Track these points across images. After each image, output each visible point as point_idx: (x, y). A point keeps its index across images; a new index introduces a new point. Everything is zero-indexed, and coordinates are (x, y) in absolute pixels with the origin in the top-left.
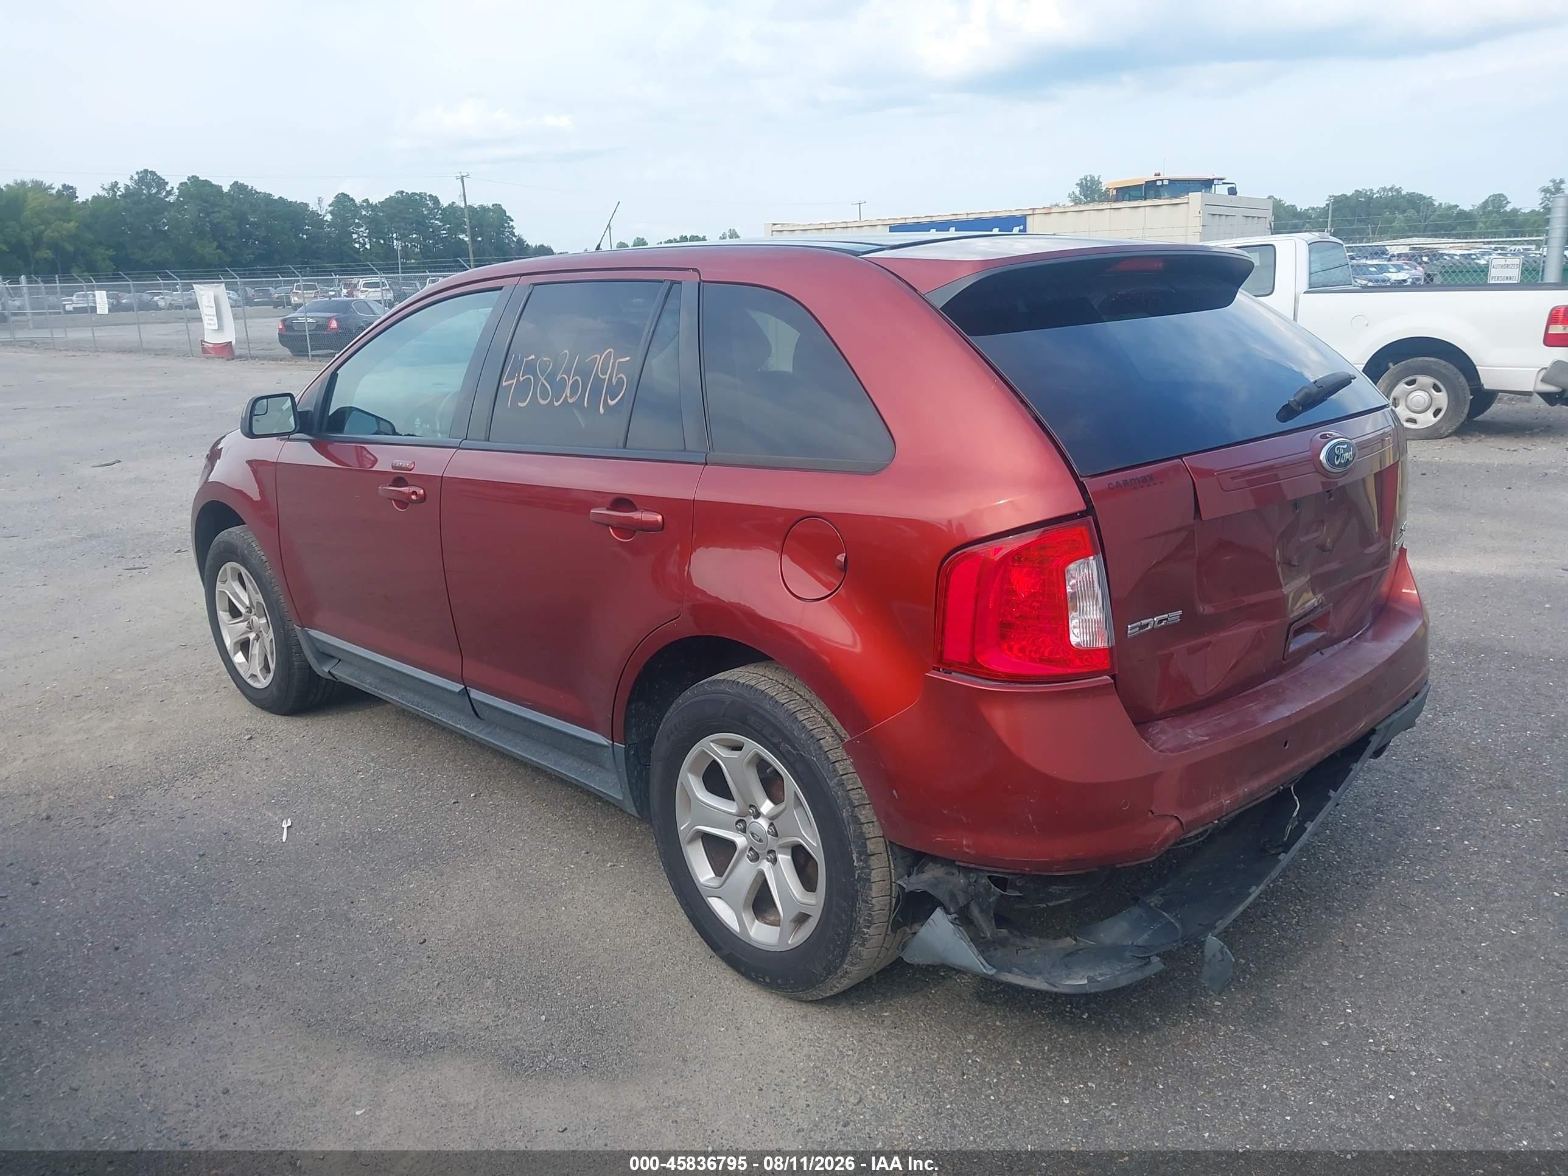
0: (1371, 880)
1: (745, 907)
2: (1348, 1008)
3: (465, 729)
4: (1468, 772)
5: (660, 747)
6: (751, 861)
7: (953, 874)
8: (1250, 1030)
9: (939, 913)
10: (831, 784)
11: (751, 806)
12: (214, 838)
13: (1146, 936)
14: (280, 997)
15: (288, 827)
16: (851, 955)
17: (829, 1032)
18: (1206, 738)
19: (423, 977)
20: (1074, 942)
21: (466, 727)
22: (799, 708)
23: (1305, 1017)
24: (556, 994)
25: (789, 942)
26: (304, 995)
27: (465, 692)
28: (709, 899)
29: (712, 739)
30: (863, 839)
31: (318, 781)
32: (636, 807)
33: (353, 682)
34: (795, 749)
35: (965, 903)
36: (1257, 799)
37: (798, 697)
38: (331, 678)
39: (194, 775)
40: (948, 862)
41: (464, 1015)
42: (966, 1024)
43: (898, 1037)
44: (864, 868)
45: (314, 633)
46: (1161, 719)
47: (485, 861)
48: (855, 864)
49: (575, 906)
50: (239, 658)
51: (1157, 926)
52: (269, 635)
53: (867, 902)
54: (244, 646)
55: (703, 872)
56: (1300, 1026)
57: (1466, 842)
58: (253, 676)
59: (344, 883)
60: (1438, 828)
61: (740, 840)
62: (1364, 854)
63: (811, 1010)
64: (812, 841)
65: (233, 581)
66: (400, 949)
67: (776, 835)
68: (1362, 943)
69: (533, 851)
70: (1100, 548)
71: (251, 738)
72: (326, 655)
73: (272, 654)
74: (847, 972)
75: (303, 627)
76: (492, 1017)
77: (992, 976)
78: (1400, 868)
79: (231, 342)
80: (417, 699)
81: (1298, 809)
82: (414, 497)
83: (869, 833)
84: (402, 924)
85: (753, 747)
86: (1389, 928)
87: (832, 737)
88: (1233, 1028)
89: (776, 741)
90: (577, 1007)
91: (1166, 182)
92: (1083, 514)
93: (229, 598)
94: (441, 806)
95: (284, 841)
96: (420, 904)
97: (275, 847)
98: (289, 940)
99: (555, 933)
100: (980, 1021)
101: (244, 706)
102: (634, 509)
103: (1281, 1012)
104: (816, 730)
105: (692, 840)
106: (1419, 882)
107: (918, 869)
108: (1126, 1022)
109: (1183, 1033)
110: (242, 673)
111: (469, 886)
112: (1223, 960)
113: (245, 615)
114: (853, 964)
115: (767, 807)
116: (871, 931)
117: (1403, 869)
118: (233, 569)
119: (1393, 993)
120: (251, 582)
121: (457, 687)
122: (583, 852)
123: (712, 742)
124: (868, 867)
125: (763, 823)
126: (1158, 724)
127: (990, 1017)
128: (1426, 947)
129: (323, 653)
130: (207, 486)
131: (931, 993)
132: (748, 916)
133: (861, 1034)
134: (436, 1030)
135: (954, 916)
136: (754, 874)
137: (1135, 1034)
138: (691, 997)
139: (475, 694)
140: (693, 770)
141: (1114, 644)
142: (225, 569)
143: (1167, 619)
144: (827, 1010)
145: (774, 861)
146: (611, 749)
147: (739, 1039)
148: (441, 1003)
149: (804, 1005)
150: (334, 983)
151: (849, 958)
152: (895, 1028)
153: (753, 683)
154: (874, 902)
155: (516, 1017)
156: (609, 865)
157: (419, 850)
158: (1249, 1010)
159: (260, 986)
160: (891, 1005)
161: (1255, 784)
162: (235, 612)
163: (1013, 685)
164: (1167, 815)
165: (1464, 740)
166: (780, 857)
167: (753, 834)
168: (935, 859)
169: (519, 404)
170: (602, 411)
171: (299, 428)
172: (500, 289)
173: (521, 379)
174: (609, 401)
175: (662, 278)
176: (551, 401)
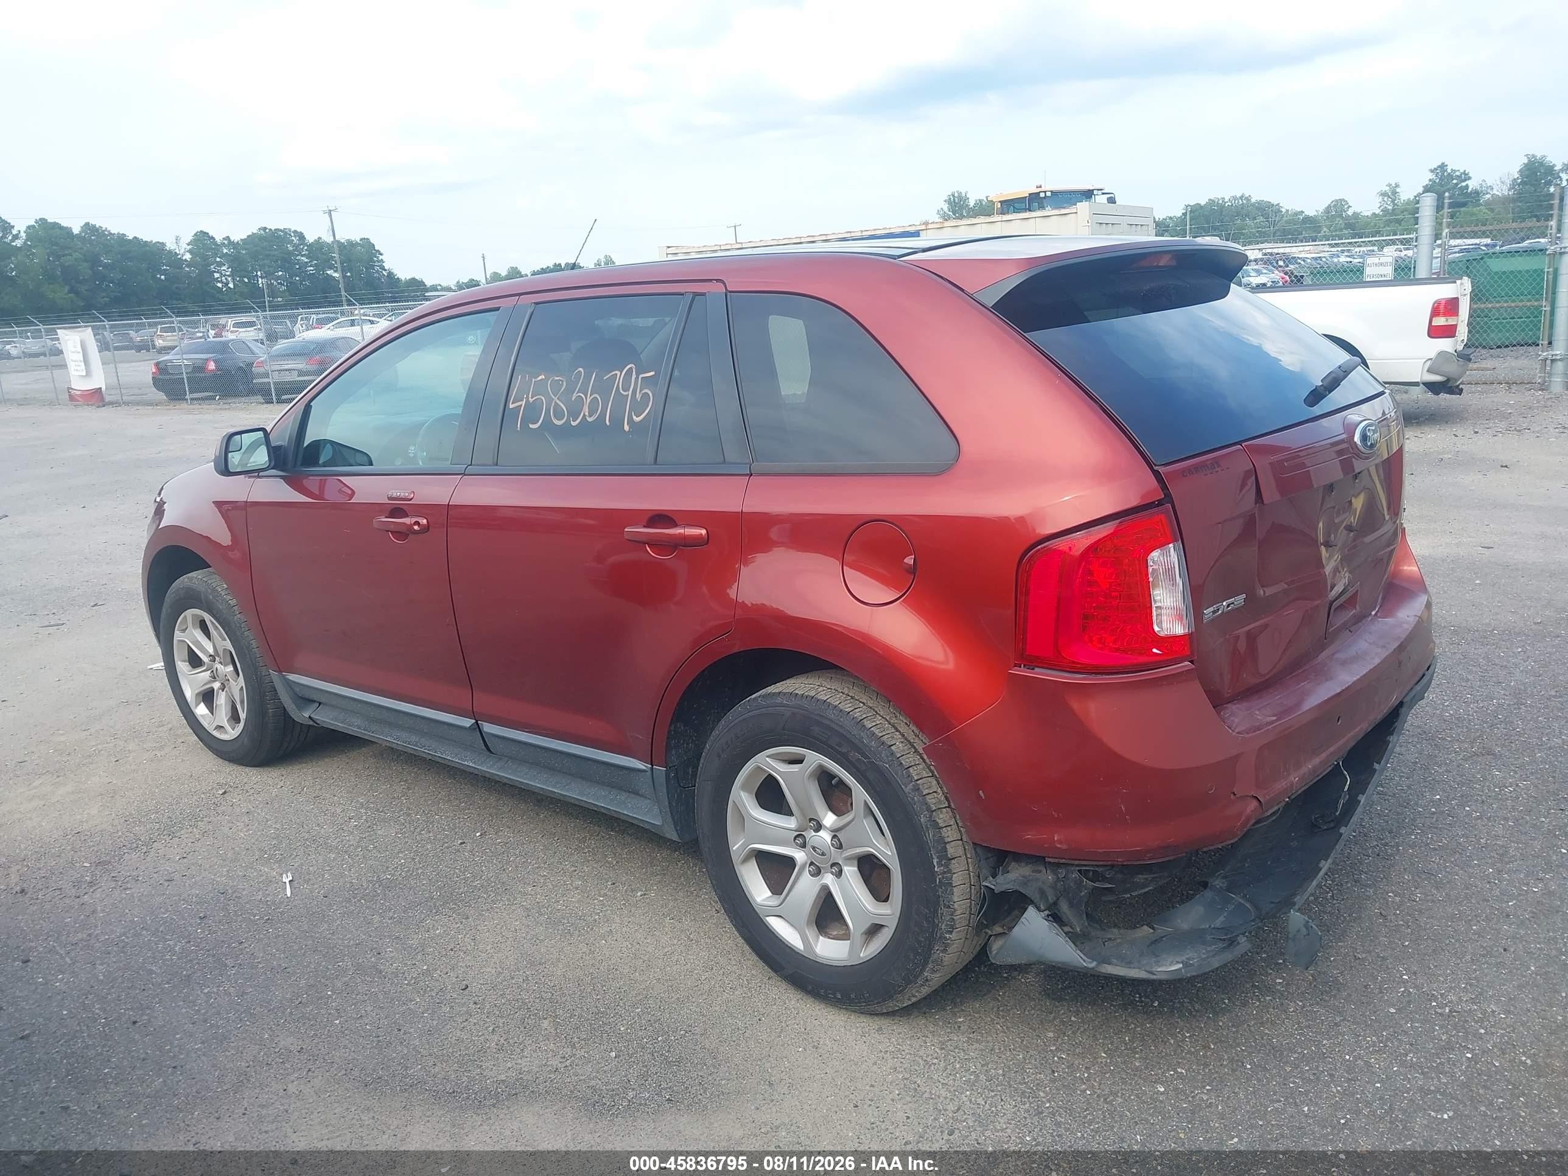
0: (1389, 851)
1: (809, 923)
2: (1404, 974)
3: (473, 765)
4: (1450, 741)
5: (708, 766)
6: (812, 875)
7: (1040, 872)
8: (1318, 1004)
9: (1031, 911)
10: (907, 790)
11: (811, 820)
12: (212, 899)
13: (1222, 918)
14: (326, 1058)
15: (290, 881)
16: (933, 962)
17: (909, 1042)
18: (1275, 718)
19: (475, 1024)
20: (1152, 931)
21: (475, 763)
22: (864, 716)
23: (1365, 987)
24: (619, 1029)
25: (861, 955)
26: (352, 1054)
27: (477, 727)
28: (767, 918)
29: (768, 754)
30: (943, 843)
31: (309, 832)
32: (677, 830)
33: (339, 726)
34: (866, 757)
35: (1055, 898)
36: (1318, 776)
37: (862, 705)
38: (311, 723)
39: (172, 835)
40: (1037, 860)
41: (528, 1059)
42: (1042, 1022)
43: (977, 1041)
44: (945, 873)
45: (292, 677)
46: (1229, 702)
47: (509, 900)
48: (936, 869)
49: (615, 938)
50: (201, 710)
51: (1231, 907)
52: (238, 685)
53: (949, 907)
54: (208, 697)
55: (759, 891)
56: (1364, 996)
57: (1468, 809)
58: (220, 728)
59: (364, 935)
60: (1438, 797)
61: (800, 856)
62: (1376, 826)
63: (884, 1022)
64: (886, 850)
65: (194, 629)
66: (443, 998)
67: (840, 847)
68: (1398, 912)
69: (556, 887)
70: (1178, 535)
71: (225, 793)
72: (305, 699)
73: (242, 702)
74: (927, 980)
75: (280, 671)
76: (558, 1059)
78: (1413, 837)
79: (100, 388)
80: (414, 738)
81: (1348, 783)
82: (416, 527)
83: (948, 837)
84: (438, 972)
85: (814, 759)
86: (1419, 895)
87: (902, 742)
88: (1301, 1004)
89: (844, 750)
90: (645, 1040)
91: (1049, 194)
92: (1160, 503)
93: (190, 648)
94: (448, 848)
95: (289, 895)
96: (452, 950)
97: (281, 903)
98: (321, 998)
99: (601, 968)
100: (1054, 1018)
101: (209, 761)
102: (675, 525)
103: (1341, 984)
104: (886, 737)
105: (746, 860)
106: (1435, 849)
107: (1003, 869)
108: (1197, 1007)
109: (1255, 1012)
110: (205, 724)
111: (498, 927)
112: (1308, 934)
113: (208, 664)
114: (933, 971)
115: (830, 819)
116: (953, 936)
117: (1416, 838)
118: (194, 616)
119: (1442, 957)
120: (216, 628)
121: (468, 722)
122: (609, 883)
123: (767, 757)
124: (950, 871)
125: (825, 836)
126: (1226, 707)
127: (1063, 1014)
128: (1459, 911)
129: (301, 698)
131: (999, 995)
132: (811, 933)
133: (940, 1042)
134: (503, 1077)
135: (1047, 912)
136: (817, 889)
137: (1209, 1017)
138: (760, 1020)
139: (488, 728)
140: (745, 787)
141: (1194, 630)
142: (185, 617)
143: (1233, 603)
144: (900, 1021)
145: (839, 874)
146: (649, 773)
147: (820, 1058)
148: (500, 1049)
149: (876, 1018)
150: (381, 1038)
151: (930, 966)
152: (974, 1032)
153: (812, 693)
154: (956, 906)
155: (584, 1057)
156: (639, 894)
157: (437, 894)
158: (1311, 985)
159: (302, 1048)
160: (962, 1010)
161: (1316, 761)
162: (195, 661)
163: (1100, 676)
164: (1248, 796)
165: (1438, 712)
166: (846, 869)
167: (814, 848)
168: (1018, 857)
169: (531, 426)
170: (626, 428)
171: (273, 464)
172: (497, 309)
173: (531, 400)
174: (634, 417)
175: (682, 291)
176: (568, 421)
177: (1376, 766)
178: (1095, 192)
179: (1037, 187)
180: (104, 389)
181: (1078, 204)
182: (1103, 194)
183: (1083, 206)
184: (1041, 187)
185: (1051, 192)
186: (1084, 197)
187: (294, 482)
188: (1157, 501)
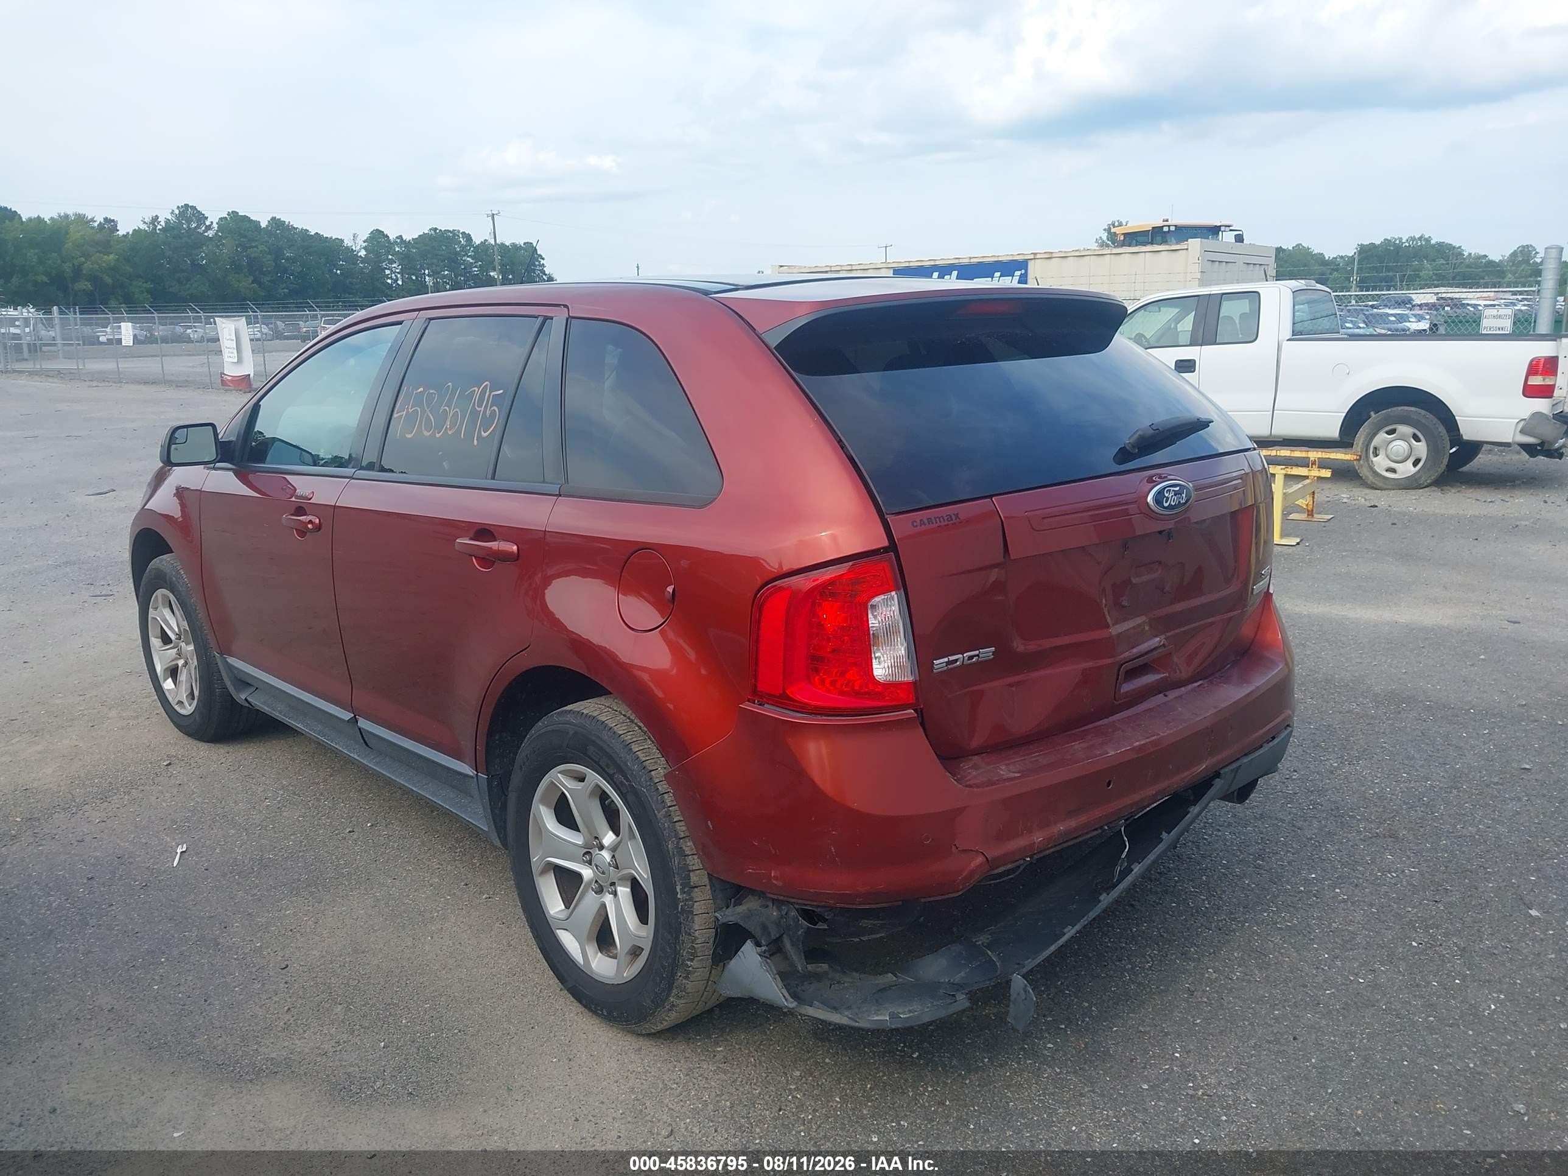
0: (1234, 926)
1: (589, 939)
2: (1177, 1052)
3: (357, 758)
4: (1359, 820)
5: (517, 779)
6: (596, 893)
7: (767, 906)
8: (1075, 1072)
9: (749, 946)
10: (659, 815)
11: (596, 838)
12: (107, 862)
13: (962, 974)
14: (129, 1020)
15: (182, 852)
16: (677, 988)
17: (659, 1065)
18: (1018, 775)
19: (275, 1002)
20: (895, 979)
21: (359, 756)
22: (635, 740)
23: (1132, 1061)
24: (401, 1022)
25: (625, 975)
26: (154, 1018)
27: (354, 720)
28: (558, 931)
29: (559, 770)
30: (687, 871)
31: (223, 808)
32: (500, 838)
33: (266, 709)
34: (628, 780)
35: (777, 936)
36: (1076, 838)
37: (637, 728)
38: (247, 705)
39: (104, 799)
40: (762, 895)
41: (306, 1040)
42: (796, 1060)
43: (725, 1072)
44: (687, 900)
45: (231, 660)
46: (976, 754)
47: (366, 889)
48: (679, 896)
49: (441, 936)
50: (168, 685)
51: (975, 964)
52: (194, 662)
53: (690, 935)
54: (173, 672)
55: (554, 904)
56: (1125, 1069)
57: (1338, 890)
58: (180, 703)
59: (222, 908)
60: (1313, 876)
61: (587, 873)
62: (1234, 900)
63: (646, 1044)
64: (642, 872)
65: (164, 608)
66: (261, 974)
67: (617, 868)
68: (1208, 989)
69: (415, 881)
70: (903, 586)
71: (170, 764)
72: (244, 682)
73: (196, 681)
74: (673, 1005)
75: (221, 654)
76: (333, 1043)
77: (793, 1008)
78: (1265, 914)
79: (249, 375)
80: (320, 727)
81: (1126, 850)
82: (310, 526)
83: (693, 865)
84: (269, 950)
85: (594, 778)
86: (1238, 974)
87: (665, 768)
88: (1058, 1070)
89: (611, 772)
90: (419, 1034)
91: (1173, 228)
92: (886, 550)
93: (162, 627)
94: (337, 835)
95: (175, 865)
96: (291, 930)
97: (165, 871)
98: (153, 964)
99: (415, 962)
100: (809, 1058)
101: (172, 732)
102: (493, 538)
103: (1110, 1055)
104: (649, 762)
105: (544, 872)
106: (1281, 929)
107: (735, 902)
108: (954, 1062)
109: (1008, 1074)
110: (170, 699)
111: (344, 913)
112: (1026, 999)
113: (175, 642)
114: (679, 997)
115: (609, 838)
116: (695, 964)
117: (1268, 915)
118: (164, 596)
119: (1226, 1038)
120: (179, 610)
121: (347, 716)
122: (463, 884)
123: (559, 772)
124: (691, 899)
125: (606, 855)
126: (971, 760)
127: (821, 1054)
128: (1271, 994)
129: (240, 680)
130: (144, 513)
131: (769, 1029)
132: (592, 949)
133: (689, 1068)
134: (274, 1055)
135: (764, 948)
136: (597, 906)
137: (960, 1075)
138: (532, 1028)
139: (363, 723)
140: (544, 801)
141: (918, 679)
142: (157, 596)
143: (978, 655)
144: (662, 1043)
145: (615, 894)
146: (475, 779)
147: (569, 1070)
148: (287, 1027)
149: (641, 1039)
150: (186, 1007)
151: (675, 991)
152: (725, 1063)
153: (595, 714)
154: (697, 934)
155: (357, 1044)
156: (484, 897)
157: (304, 877)
158: (1079, 1052)
159: (113, 1008)
160: (727, 1040)
161: (1073, 823)
162: (166, 639)
163: (819, 717)
164: (971, 850)
165: (1363, 789)
166: (620, 889)
167: (596, 866)
168: (752, 892)
169: (407, 436)
170: (475, 442)
171: (219, 457)
172: (400, 323)
173: (410, 411)
174: (483, 433)
175: (537, 314)
176: (434, 434)
177: (1164, 835)
178: (1223, 229)
179: (1164, 221)
180: (252, 376)
181: (1189, 240)
182: (1231, 230)
183: (1194, 244)
184: (1167, 221)
185: (1175, 226)
186: (1211, 233)
187: (242, 476)
188: (883, 548)
